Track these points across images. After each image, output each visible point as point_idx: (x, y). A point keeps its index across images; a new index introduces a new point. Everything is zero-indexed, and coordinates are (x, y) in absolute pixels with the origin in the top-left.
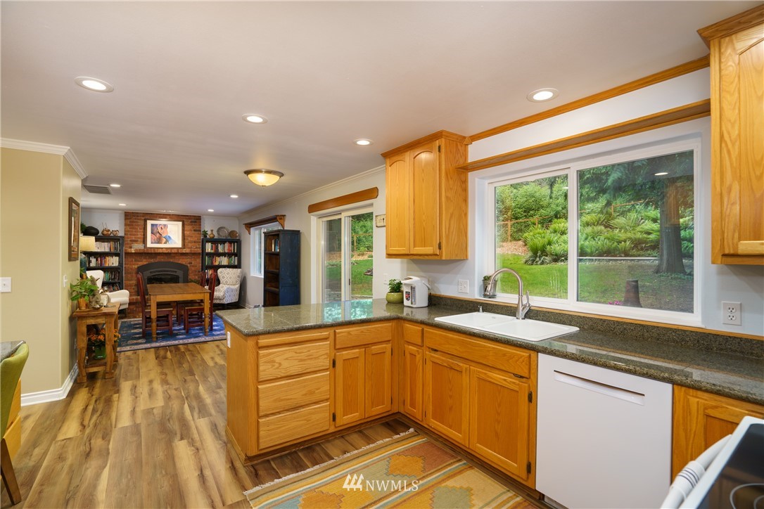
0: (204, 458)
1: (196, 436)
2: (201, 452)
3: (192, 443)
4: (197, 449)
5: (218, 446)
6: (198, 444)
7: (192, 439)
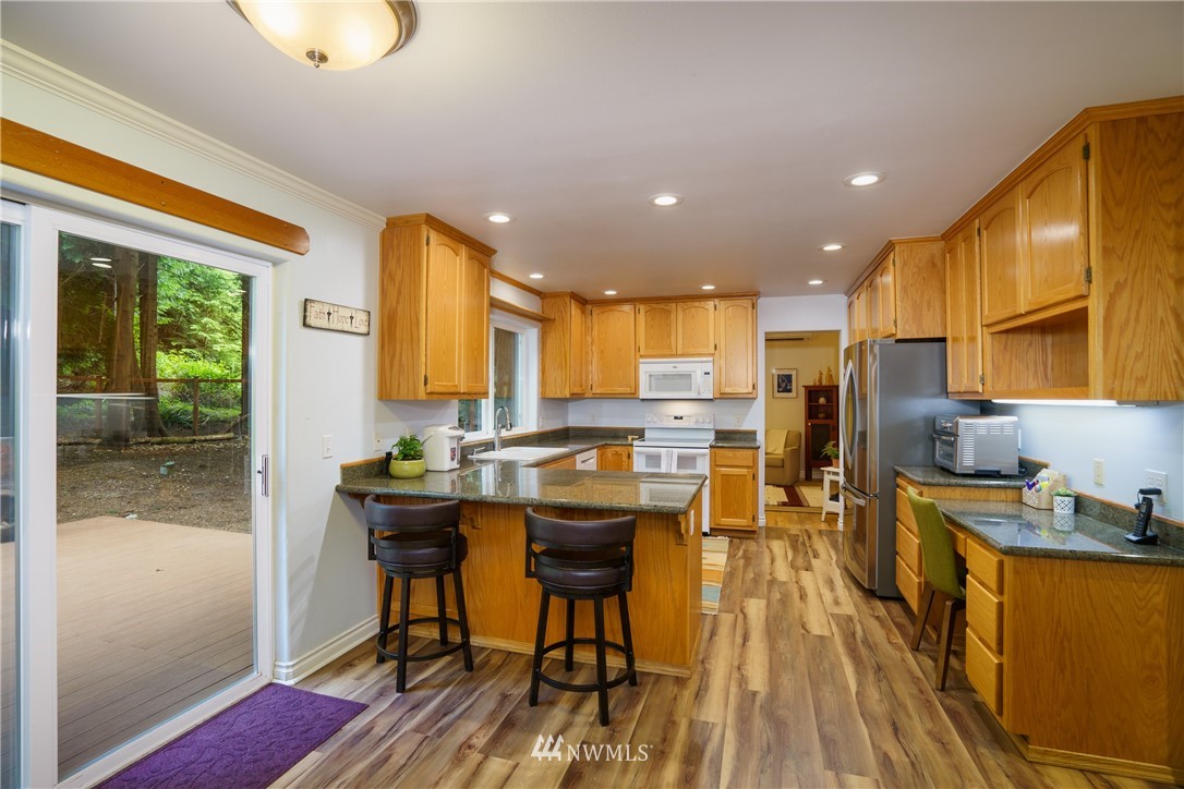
0: (736, 655)
1: (734, 689)
2: (736, 664)
3: (743, 681)
4: (739, 668)
5: (713, 661)
6: (736, 675)
7: (740, 686)
